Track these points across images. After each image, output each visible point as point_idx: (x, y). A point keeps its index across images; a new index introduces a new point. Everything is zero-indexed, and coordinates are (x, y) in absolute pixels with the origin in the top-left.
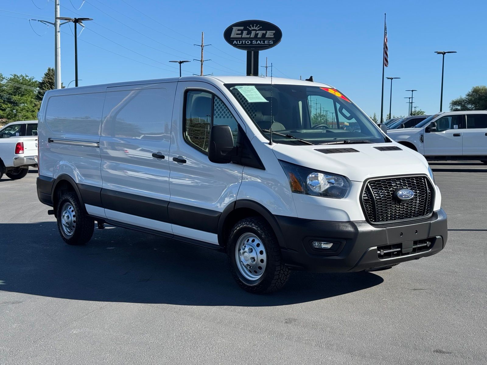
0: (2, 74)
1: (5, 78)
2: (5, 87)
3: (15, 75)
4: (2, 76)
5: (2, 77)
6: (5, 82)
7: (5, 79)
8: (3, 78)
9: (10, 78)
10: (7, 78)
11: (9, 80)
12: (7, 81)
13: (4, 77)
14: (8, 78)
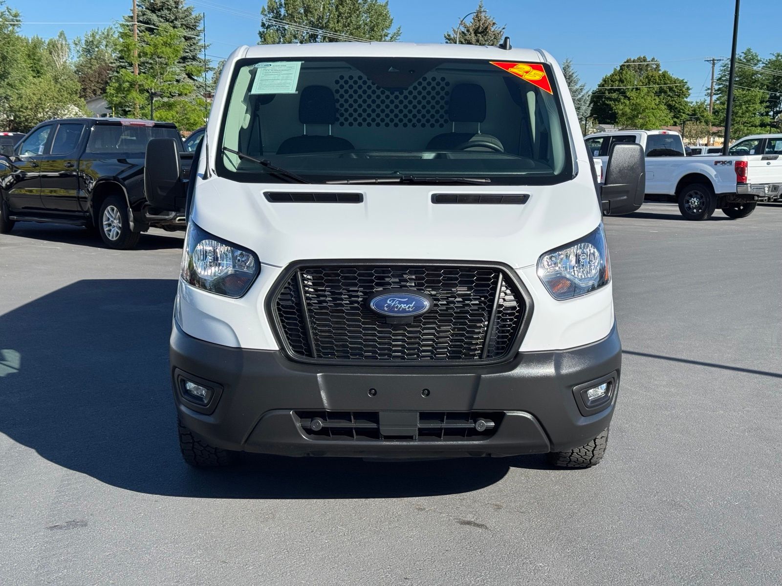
0: (757, 54)
1: (762, 60)
2: (759, 76)
3: (778, 55)
4: (757, 56)
5: (756, 58)
6: (760, 67)
7: (761, 62)
8: (758, 61)
9: (770, 60)
10: (765, 61)
11: (767, 63)
12: (764, 65)
13: (759, 59)
14: (767, 60)
